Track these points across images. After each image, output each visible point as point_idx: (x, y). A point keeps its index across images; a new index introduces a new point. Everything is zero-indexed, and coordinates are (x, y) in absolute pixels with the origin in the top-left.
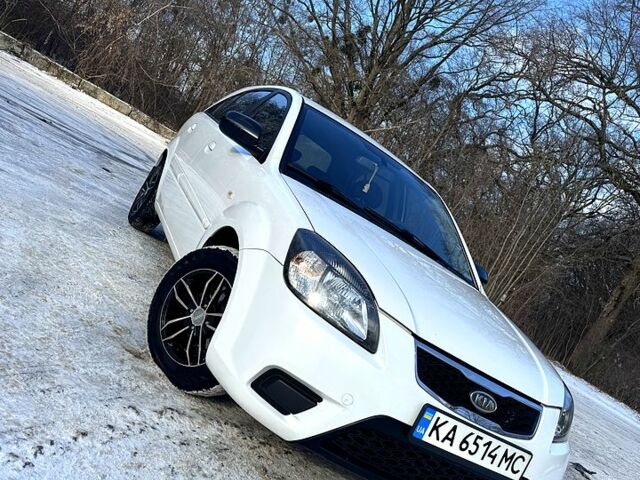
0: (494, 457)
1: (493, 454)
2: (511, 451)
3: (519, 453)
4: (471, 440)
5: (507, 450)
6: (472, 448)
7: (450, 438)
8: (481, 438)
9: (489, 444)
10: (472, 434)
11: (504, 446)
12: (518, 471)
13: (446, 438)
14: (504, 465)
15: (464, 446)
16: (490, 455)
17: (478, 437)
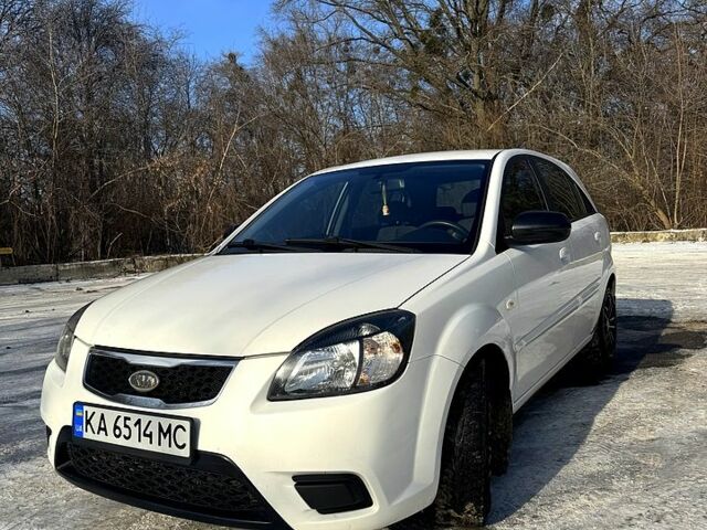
0: (150, 436)
1: (148, 432)
2: (165, 423)
3: (175, 423)
4: (121, 423)
5: (160, 424)
6: (125, 432)
7: (103, 429)
8: (129, 419)
9: (139, 422)
10: (119, 417)
11: (156, 420)
12: (184, 446)
13: (100, 429)
14: (165, 441)
15: (117, 432)
16: (145, 435)
17: (126, 419)
